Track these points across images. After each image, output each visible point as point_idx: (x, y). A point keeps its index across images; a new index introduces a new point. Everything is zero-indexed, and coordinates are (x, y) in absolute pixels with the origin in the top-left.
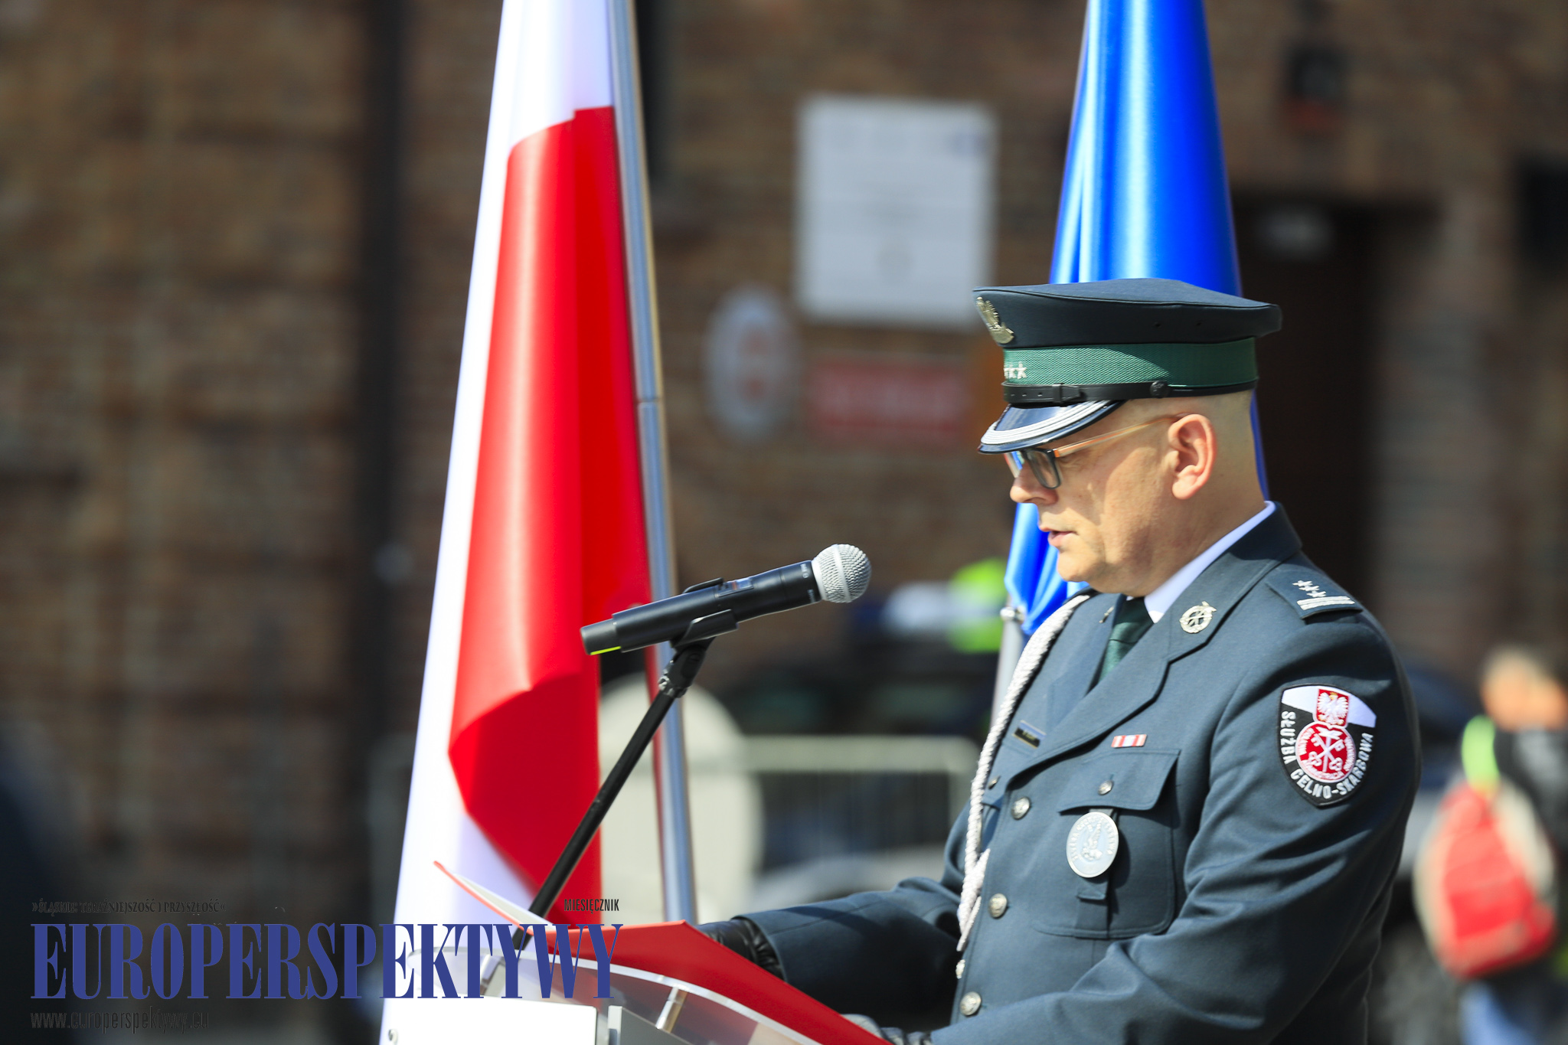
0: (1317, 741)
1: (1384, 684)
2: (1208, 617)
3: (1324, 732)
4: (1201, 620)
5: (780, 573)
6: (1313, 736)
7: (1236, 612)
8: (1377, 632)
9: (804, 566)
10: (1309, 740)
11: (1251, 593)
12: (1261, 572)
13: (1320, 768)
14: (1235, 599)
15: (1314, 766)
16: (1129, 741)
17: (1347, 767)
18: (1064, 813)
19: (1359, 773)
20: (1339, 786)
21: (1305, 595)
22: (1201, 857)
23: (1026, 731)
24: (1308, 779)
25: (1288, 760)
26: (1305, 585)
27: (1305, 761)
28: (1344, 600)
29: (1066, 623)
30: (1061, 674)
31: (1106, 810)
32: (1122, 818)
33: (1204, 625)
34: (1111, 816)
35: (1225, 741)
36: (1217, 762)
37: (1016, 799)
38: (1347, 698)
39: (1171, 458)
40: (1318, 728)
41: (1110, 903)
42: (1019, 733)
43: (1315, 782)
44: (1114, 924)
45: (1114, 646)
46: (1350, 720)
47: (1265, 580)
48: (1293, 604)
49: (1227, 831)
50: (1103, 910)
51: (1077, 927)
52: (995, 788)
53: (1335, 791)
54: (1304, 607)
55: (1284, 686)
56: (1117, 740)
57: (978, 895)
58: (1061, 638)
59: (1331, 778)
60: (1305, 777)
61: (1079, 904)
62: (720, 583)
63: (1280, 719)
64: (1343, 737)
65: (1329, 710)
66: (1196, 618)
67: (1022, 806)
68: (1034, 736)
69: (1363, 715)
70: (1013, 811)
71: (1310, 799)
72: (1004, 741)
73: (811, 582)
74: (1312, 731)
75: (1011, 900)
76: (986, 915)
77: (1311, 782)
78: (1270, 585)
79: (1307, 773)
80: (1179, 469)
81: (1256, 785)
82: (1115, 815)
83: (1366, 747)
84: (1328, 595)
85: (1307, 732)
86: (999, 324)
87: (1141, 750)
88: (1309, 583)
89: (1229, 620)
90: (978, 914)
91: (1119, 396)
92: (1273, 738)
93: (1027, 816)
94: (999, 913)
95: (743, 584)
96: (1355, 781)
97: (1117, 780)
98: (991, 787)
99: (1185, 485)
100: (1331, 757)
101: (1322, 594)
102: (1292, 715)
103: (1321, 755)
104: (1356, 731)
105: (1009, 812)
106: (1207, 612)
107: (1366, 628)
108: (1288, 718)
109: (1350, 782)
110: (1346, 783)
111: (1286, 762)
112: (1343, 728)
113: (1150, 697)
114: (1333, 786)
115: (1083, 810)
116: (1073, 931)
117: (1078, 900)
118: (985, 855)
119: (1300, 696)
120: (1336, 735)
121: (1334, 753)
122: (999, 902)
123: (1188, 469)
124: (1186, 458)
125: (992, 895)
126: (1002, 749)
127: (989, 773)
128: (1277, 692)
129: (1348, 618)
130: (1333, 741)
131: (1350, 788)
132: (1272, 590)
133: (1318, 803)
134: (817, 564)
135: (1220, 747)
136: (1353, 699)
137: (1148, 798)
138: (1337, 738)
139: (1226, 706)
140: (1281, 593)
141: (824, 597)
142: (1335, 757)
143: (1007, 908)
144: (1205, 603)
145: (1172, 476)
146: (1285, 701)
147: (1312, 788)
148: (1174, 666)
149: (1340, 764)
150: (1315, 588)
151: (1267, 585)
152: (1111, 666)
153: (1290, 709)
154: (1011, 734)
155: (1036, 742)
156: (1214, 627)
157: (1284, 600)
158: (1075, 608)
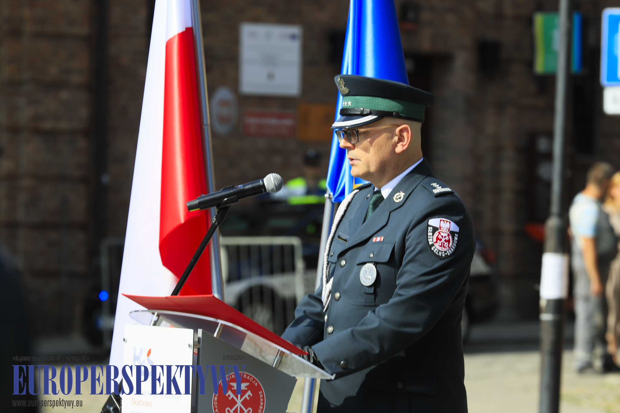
0: (440, 237)
1: (461, 217)
2: (402, 197)
3: (442, 234)
4: (400, 198)
5: (253, 183)
6: (438, 235)
7: (412, 194)
8: (460, 200)
9: (261, 181)
10: (438, 236)
11: (416, 188)
12: (420, 181)
13: (441, 246)
14: (411, 190)
15: (439, 245)
16: (378, 239)
17: (450, 246)
18: (358, 265)
19: (454, 248)
20: (448, 252)
21: (435, 188)
22: (401, 275)
23: (341, 237)
24: (437, 250)
25: (430, 243)
26: (435, 185)
27: (436, 244)
28: (448, 189)
29: (352, 199)
30: (352, 217)
31: (372, 263)
32: (378, 266)
33: (401, 199)
34: (374, 265)
35: (409, 237)
36: (407, 244)
37: (341, 260)
38: (450, 223)
39: (396, 139)
40: (441, 233)
41: (375, 293)
42: (339, 237)
43: (439, 251)
44: (376, 301)
45: (371, 206)
46: (451, 230)
47: (421, 183)
48: (431, 191)
49: (409, 267)
50: (373, 296)
51: (364, 302)
52: (333, 256)
53: (446, 254)
54: (435, 192)
55: (429, 219)
56: (374, 239)
57: (330, 293)
58: (351, 204)
59: (445, 250)
60: (436, 249)
61: (365, 295)
62: (233, 187)
63: (428, 229)
64: (448, 235)
65: (444, 226)
66: (398, 197)
67: (343, 263)
68: (345, 238)
69: (455, 228)
70: (340, 265)
71: (438, 256)
72: (334, 240)
73: (264, 186)
74: (438, 234)
75: (341, 294)
76: (333, 300)
77: (438, 251)
78: (423, 185)
79: (436, 247)
80: (398, 143)
81: (420, 252)
82: (375, 264)
83: (456, 238)
84: (442, 188)
85: (436, 234)
86: (345, 87)
87: (382, 242)
88: (436, 184)
89: (410, 197)
90: (330, 299)
91: (382, 115)
92: (425, 236)
93: (345, 266)
94: (337, 299)
95: (240, 186)
96: (452, 250)
97: (375, 253)
98: (331, 256)
99: (399, 149)
100: (445, 242)
101: (441, 187)
102: (431, 228)
103: (441, 241)
104: (452, 233)
105: (339, 264)
106: (402, 194)
107: (456, 198)
108: (430, 229)
109: (451, 250)
110: (450, 251)
111: (430, 244)
112: (449, 233)
113: (384, 223)
114: (445, 252)
115: (364, 263)
116: (363, 304)
117: (364, 294)
118: (332, 280)
119: (434, 222)
120: (446, 235)
121: (446, 241)
122: (337, 295)
123: (401, 143)
124: (401, 139)
125: (335, 293)
126: (333, 242)
127: (329, 251)
128: (427, 221)
129: (450, 195)
130: (445, 237)
131: (451, 252)
132: (423, 186)
133: (441, 258)
134: (265, 180)
135: (408, 240)
136: (452, 223)
137: (386, 258)
138: (446, 236)
139: (410, 225)
140: (427, 188)
141: (268, 191)
142: (446, 242)
143: (340, 297)
144: (401, 192)
145: (395, 145)
146: (429, 223)
147: (438, 253)
148: (391, 213)
149: (447, 245)
150: (438, 185)
151: (422, 185)
152: (370, 214)
153: (431, 226)
154: (336, 237)
155: (346, 240)
156: (405, 200)
157: (428, 190)
158: (355, 194)
